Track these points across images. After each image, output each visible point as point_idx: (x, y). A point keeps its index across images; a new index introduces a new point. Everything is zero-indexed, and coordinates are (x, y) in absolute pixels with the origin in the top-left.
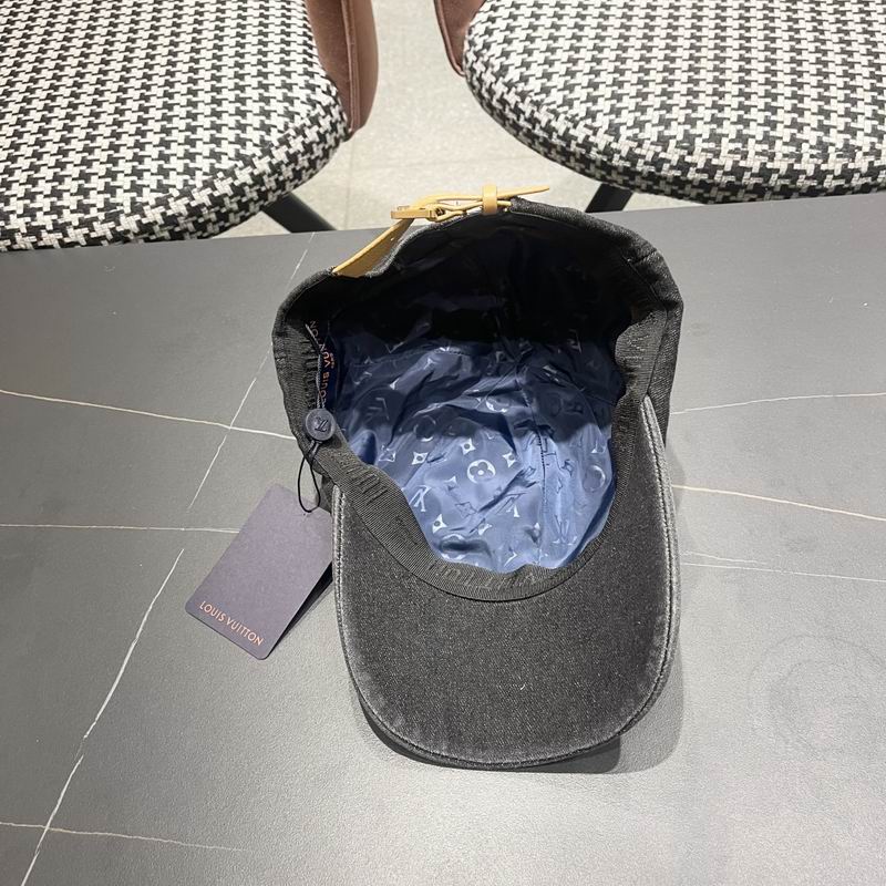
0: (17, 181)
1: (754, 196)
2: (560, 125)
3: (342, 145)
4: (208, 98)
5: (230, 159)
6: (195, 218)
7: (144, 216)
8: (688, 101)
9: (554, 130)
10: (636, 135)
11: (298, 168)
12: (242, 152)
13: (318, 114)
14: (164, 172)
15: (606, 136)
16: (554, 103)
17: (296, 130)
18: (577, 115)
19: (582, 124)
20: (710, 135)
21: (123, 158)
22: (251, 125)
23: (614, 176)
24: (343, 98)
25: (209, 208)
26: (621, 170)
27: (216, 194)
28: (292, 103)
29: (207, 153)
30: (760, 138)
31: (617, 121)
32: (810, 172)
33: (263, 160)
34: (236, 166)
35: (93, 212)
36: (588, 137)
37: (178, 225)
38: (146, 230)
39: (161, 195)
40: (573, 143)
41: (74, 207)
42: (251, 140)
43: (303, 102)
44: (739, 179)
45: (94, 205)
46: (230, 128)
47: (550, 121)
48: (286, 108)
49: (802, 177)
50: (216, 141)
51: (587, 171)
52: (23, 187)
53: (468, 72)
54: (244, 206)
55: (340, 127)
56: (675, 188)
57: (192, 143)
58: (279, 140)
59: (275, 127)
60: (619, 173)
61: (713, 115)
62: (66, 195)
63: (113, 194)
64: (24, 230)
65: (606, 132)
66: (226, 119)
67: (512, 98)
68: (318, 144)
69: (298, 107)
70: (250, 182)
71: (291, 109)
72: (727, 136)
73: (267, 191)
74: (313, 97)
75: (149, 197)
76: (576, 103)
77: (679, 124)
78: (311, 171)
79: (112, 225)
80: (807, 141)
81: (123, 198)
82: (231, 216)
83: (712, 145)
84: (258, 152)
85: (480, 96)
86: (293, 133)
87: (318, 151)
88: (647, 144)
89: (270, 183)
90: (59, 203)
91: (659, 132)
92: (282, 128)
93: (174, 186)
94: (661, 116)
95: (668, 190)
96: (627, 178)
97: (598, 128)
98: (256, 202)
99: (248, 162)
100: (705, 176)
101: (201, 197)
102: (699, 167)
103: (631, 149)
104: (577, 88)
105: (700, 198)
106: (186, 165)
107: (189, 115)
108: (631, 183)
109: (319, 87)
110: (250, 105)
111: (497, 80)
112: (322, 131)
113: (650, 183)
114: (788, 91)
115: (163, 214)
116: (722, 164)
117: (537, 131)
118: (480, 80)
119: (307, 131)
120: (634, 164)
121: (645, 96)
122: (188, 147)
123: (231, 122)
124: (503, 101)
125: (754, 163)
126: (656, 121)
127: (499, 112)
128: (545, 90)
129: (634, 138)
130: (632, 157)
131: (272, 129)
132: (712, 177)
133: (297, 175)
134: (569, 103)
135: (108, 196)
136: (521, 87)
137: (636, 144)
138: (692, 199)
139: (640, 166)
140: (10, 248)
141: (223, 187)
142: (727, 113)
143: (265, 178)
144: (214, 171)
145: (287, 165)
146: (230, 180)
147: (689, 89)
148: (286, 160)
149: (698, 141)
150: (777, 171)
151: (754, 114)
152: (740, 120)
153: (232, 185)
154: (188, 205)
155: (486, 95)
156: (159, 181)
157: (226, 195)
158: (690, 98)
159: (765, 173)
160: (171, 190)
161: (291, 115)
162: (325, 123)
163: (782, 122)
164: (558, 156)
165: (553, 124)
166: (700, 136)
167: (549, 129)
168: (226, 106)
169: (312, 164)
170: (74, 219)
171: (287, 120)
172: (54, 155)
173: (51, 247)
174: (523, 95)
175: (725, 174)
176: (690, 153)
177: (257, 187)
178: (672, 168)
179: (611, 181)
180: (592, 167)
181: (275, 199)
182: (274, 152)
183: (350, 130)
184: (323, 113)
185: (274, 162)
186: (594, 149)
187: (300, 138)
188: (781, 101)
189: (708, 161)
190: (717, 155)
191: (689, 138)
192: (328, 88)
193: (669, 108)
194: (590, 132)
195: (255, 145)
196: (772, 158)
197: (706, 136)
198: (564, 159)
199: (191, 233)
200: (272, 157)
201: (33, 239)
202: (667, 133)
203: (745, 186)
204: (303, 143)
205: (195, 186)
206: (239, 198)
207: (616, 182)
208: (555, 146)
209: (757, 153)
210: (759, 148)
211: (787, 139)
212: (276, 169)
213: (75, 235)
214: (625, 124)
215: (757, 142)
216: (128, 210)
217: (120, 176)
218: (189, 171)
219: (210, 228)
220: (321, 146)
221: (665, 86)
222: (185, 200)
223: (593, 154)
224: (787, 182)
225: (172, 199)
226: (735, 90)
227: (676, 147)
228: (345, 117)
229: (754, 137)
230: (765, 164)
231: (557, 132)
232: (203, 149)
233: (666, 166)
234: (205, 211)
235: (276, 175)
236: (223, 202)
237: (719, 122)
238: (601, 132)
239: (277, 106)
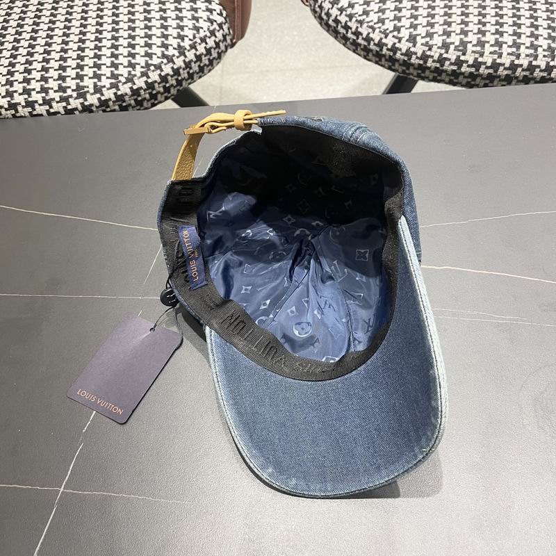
0: (18, 71)
1: (505, 83)
2: (376, 37)
3: (229, 50)
4: (142, 17)
5: (158, 57)
6: (135, 97)
7: (102, 95)
8: (462, 20)
9: (372, 39)
10: (427, 42)
11: (202, 65)
12: (166, 53)
13: (215, 29)
14: (114, 65)
15: (407, 43)
16: (372, 21)
17: (201, 39)
18: (387, 29)
19: (391, 35)
20: (478, 42)
21: (87, 56)
22: (171, 35)
23: (411, 70)
24: (230, 18)
25: (145, 90)
26: (416, 66)
27: (150, 81)
28: (198, 21)
29: (143, 54)
30: (510, 43)
31: (415, 33)
32: (543, 67)
33: (179, 59)
35: (69, 92)
36: (395, 44)
37: (124, 101)
38: (104, 104)
39: (113, 81)
40: (385, 48)
41: (56, 88)
42: (172, 45)
43: (205, 21)
44: (496, 71)
45: (70, 87)
46: (158, 37)
47: (369, 34)
48: (194, 24)
49: (538, 70)
50: (148, 45)
51: (393, 67)
52: (22, 75)
54: (167, 90)
55: (228, 38)
56: (452, 78)
57: (133, 46)
58: (190, 45)
59: (187, 36)
60: (415, 69)
61: (479, 28)
62: (50, 80)
63: (82, 80)
64: (24, 104)
65: (407, 41)
66: (154, 31)
67: (343, 19)
68: (215, 49)
69: (202, 23)
70: (171, 73)
71: (197, 25)
72: (488, 42)
73: (183, 79)
74: (211, 17)
75: (105, 82)
76: (387, 21)
77: (457, 34)
78: (210, 67)
79: (81, 100)
80: (541, 46)
81: (88, 83)
82: (159, 96)
83: (478, 49)
84: (176, 53)
85: (320, 18)
86: (199, 41)
87: (215, 54)
88: (434, 48)
89: (184, 74)
90: (46, 86)
91: (443, 40)
92: (192, 38)
93: (122, 75)
94: (444, 29)
96: (420, 72)
97: (402, 38)
98: (175, 87)
99: (170, 59)
100: (473, 70)
101: (140, 83)
102: (469, 63)
103: (424, 51)
104: (387, 11)
105: (469, 85)
106: (129, 61)
107: (130, 28)
108: (423, 75)
109: (215, 10)
110: (170, 22)
111: (333, 6)
112: (217, 40)
113: (436, 75)
114: (527, 14)
115: (115, 94)
116: (484, 61)
117: (360, 41)
118: (321, 7)
119: (208, 40)
120: (426, 62)
121: (433, 16)
122: (130, 49)
123: (158, 33)
124: (337, 21)
126: (441, 33)
127: (333, 28)
128: (366, 13)
129: (426, 44)
130: (425, 57)
131: (185, 38)
132: (477, 70)
133: (201, 69)
134: (382, 21)
135: (78, 81)
136: (349, 11)
137: (428, 48)
138: (462, 86)
139: (430, 63)
140: (14, 116)
141: (154, 76)
142: (488, 27)
143: (181, 71)
144: (148, 65)
145: (195, 63)
146: (158, 72)
147: (462, 11)
148: (194, 59)
149: (469, 46)
150: (521, 66)
151: (506, 28)
152: (497, 32)
153: (160, 75)
154: (131, 88)
155: (325, 17)
156: (112, 71)
157: (156, 82)
158: (463, 17)
159: (513, 67)
160: (120, 78)
161: (197, 29)
162: (219, 35)
163: (525, 34)
164: (374, 58)
165: (371, 35)
166: (471, 42)
167: (368, 39)
168: (154, 22)
169: (211, 62)
170: (57, 96)
171: (195, 32)
172: (41, 54)
173: (41, 115)
174: (350, 17)
175: (487, 68)
176: (464, 54)
177: (176, 77)
178: (451, 64)
179: (409, 74)
180: (397, 65)
182: (187, 53)
183: (234, 41)
184: (218, 28)
185: (187, 60)
186: (399, 52)
187: (204, 45)
188: (523, 20)
189: (476, 59)
190: (482, 55)
191: (464, 44)
192: (221, 11)
193: (449, 24)
194: (396, 41)
195: (174, 48)
196: (518, 56)
197: (475, 42)
198: (377, 59)
199: (133, 107)
200: (186, 57)
201: (30, 109)
202: (448, 41)
203: (500, 76)
204: (205, 48)
205: (135, 75)
206: (164, 84)
207: (412, 74)
208: (372, 51)
209: (508, 54)
210: (510, 50)
211: (528, 45)
212: (188, 65)
213: (58, 107)
214: (420, 35)
215: (509, 46)
216: (92, 91)
217: (86, 68)
218: (132, 65)
219: (145, 104)
220: (217, 50)
221: (446, 10)
222: (130, 85)
223: (398, 55)
224: (527, 73)
225: (121, 84)
226: (493, 12)
227: (455, 50)
228: (231, 31)
229: (506, 43)
230: (514, 61)
231: (374, 41)
232: (140, 50)
233: (447, 63)
234: (142, 92)
235: (188, 69)
236: (154, 86)
237: (483, 33)
238: (404, 41)
239: (188, 23)
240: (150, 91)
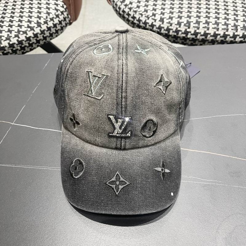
1: (211, 44)
2: (143, 19)
3: (69, 27)
4: (19, 7)
5: (25, 27)
6: (12, 48)
8: (188, 10)
9: (141, 20)
10: (169, 22)
11: (51, 33)
12: (30, 25)
13: (59, 14)
16: (141, 11)
18: (149, 15)
19: (151, 18)
20: (196, 22)
22: (34, 16)
24: (68, 9)
25: (17, 45)
26: (164, 34)
27: (20, 40)
28: (49, 10)
29: (17, 25)
30: (214, 23)
31: (163, 17)
32: (231, 35)
33: (37, 29)
34: (27, 30)
36: (153, 23)
37: (5, 50)
40: (148, 25)
43: (53, 9)
44: (206, 37)
46: (26, 17)
47: (139, 18)
48: (47, 11)
49: (228, 37)
50: (20, 21)
53: (112, 2)
54: (31, 45)
55: (67, 20)
56: (183, 41)
57: (11, 21)
58: (44, 22)
59: (42, 17)
61: (197, 15)
65: (159, 21)
66: (25, 14)
67: (127, 10)
68: (59, 24)
69: (51, 11)
70: (33, 36)
72: (202, 22)
73: (40, 40)
74: (57, 8)
76: (149, 11)
77: (185, 18)
78: (57, 34)
80: (230, 24)
82: (26, 48)
83: (197, 25)
84: (36, 25)
85: (116, 10)
86: (49, 20)
87: (59, 27)
88: (173, 25)
89: (40, 37)
91: (178, 21)
92: (45, 18)
93: (4, 36)
94: (178, 15)
95: (181, 42)
98: (35, 44)
99: (32, 29)
100: (194, 36)
101: (14, 40)
102: (192, 33)
103: (168, 27)
104: (149, 6)
105: (192, 45)
106: (9, 29)
107: (12, 12)
109: (59, 4)
110: (34, 10)
111: (122, 4)
112: (60, 20)
113: (174, 39)
114: (223, 8)
116: (200, 32)
117: (135, 21)
118: (116, 5)
119: (54, 20)
120: (169, 32)
121: (173, 9)
122: (10, 23)
123: (27, 15)
124: (124, 11)
125: (211, 32)
126: (177, 17)
127: (122, 15)
128: (138, 7)
130: (168, 30)
132: (196, 37)
133: (51, 35)
134: (146, 11)
136: (130, 6)
137: (169, 25)
138: (189, 45)
139: (171, 33)
141: (22, 37)
142: (202, 14)
143: (39, 35)
144: (19, 31)
145: (47, 31)
146: (25, 35)
147: (188, 6)
148: (46, 29)
149: (192, 24)
150: (220, 34)
151: (211, 15)
152: (207, 17)
153: (26, 37)
154: (9, 43)
155: (118, 10)
157: (23, 40)
159: (215, 35)
160: (2, 38)
161: (49, 14)
162: (61, 17)
163: (221, 18)
165: (141, 18)
166: (192, 22)
167: (139, 21)
168: (25, 10)
169: (57, 32)
171: (47, 15)
175: (201, 35)
176: (189, 28)
177: (36, 38)
178: (182, 33)
181: (43, 43)
182: (42, 26)
183: (71, 21)
184: (60, 14)
186: (155, 27)
187: (52, 22)
188: (220, 11)
189: (195, 31)
190: (198, 28)
191: (189, 23)
192: (63, 5)
193: (181, 13)
194: (154, 21)
195: (35, 23)
196: (218, 29)
199: (11, 54)
200: (41, 28)
202: (180, 21)
203: (208, 40)
204: (53, 24)
205: (11, 36)
206: (29, 42)
208: (141, 26)
209: (213, 28)
210: (214, 26)
211: (224, 23)
212: (43, 32)
214: (166, 18)
218: (10, 31)
219: (18, 52)
221: (180, 5)
222: (8, 41)
223: (155, 29)
224: (223, 39)
225: (3, 41)
226: (205, 7)
227: (184, 26)
228: (69, 16)
229: (211, 22)
230: (215, 32)
231: (142, 21)
232: (15, 24)
233: (180, 33)
234: (15, 46)
235: (43, 34)
236: (22, 43)
237: (199, 17)
238: (157, 21)
239: (44, 10)
240: (20, 45)
